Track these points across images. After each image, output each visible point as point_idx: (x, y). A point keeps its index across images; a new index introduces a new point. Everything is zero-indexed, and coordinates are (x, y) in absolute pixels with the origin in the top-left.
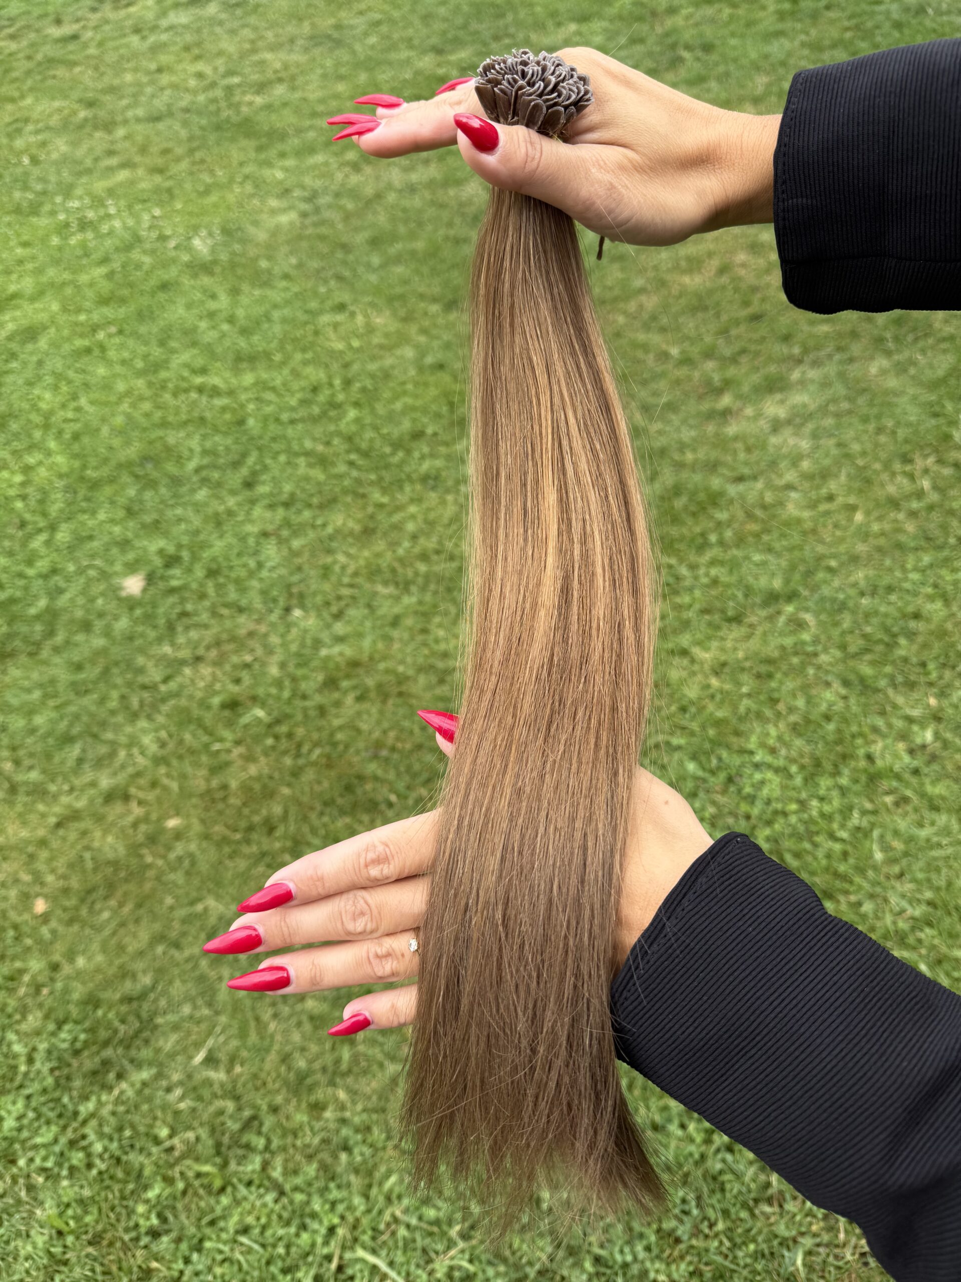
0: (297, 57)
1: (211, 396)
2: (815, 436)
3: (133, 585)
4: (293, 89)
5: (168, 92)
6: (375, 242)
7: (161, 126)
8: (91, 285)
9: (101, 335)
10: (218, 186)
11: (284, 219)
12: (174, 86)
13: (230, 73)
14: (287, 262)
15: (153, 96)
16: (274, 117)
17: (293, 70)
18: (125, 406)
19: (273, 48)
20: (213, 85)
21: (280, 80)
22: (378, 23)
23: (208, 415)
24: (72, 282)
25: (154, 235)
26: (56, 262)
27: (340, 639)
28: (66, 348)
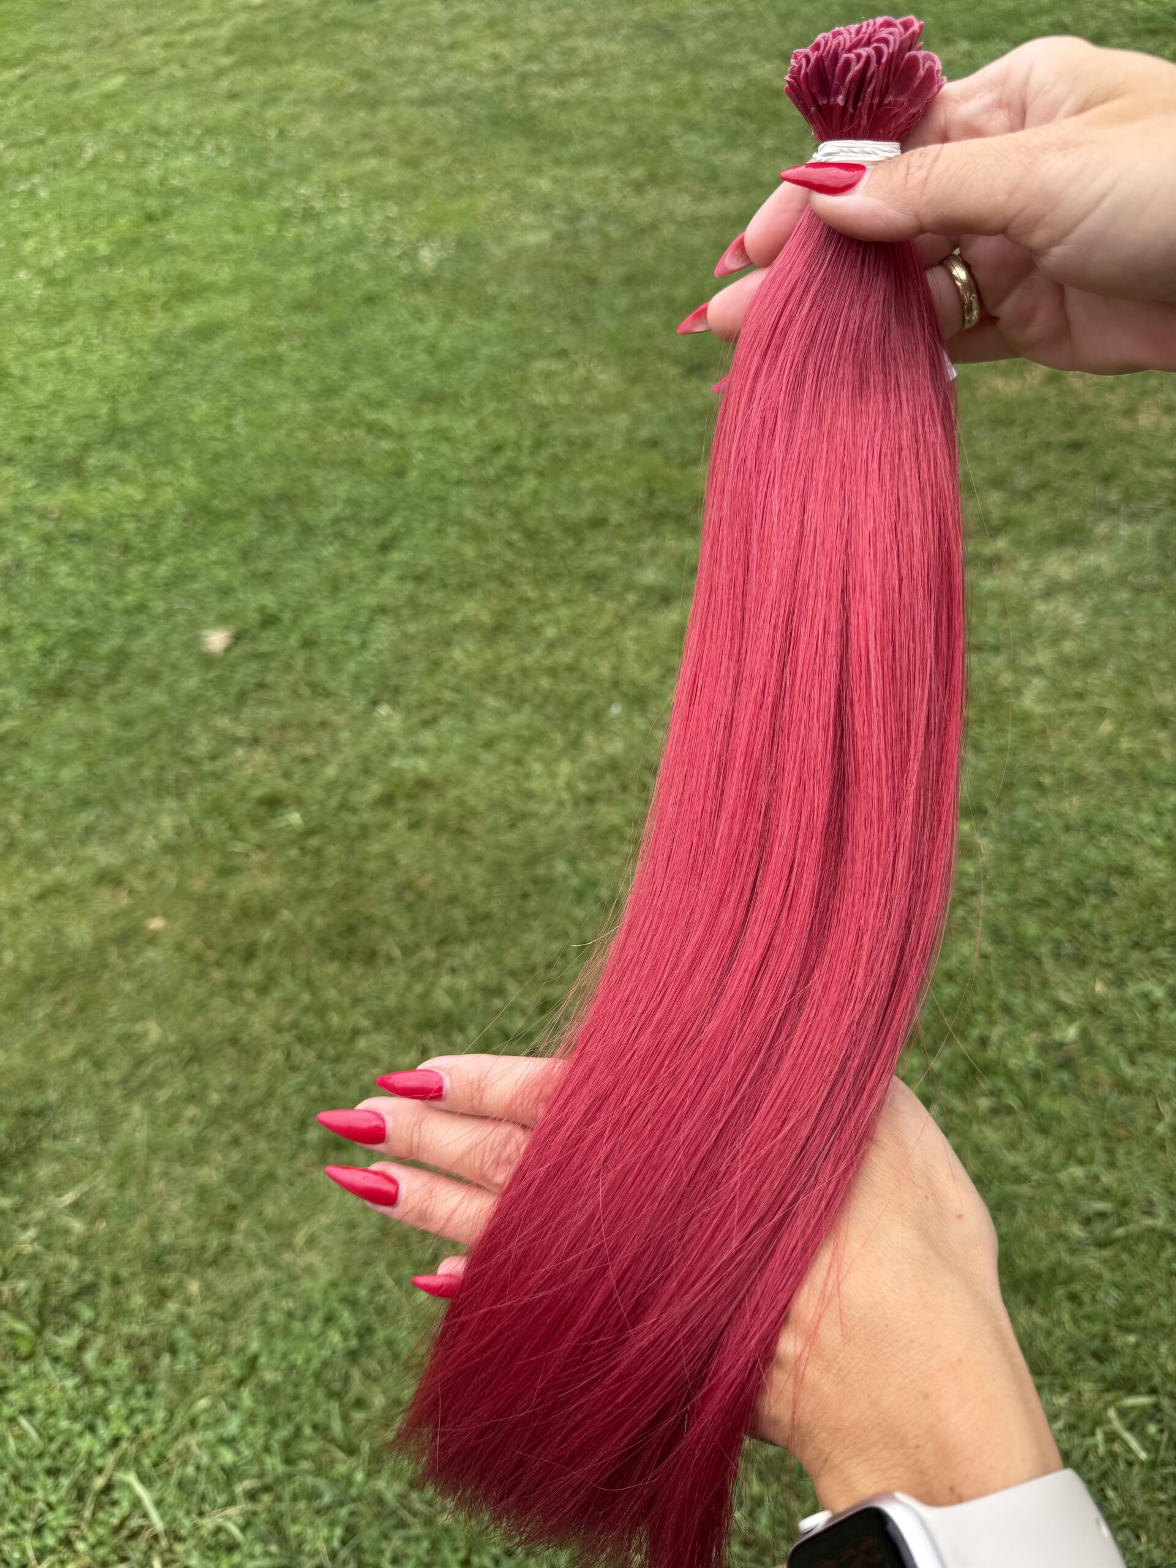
0: (615, 47)
1: (379, 438)
2: (1097, 612)
3: (217, 640)
4: (597, 85)
5: (453, 74)
6: (628, 281)
7: (432, 112)
8: (293, 286)
9: (282, 348)
10: (470, 189)
11: (533, 239)
12: (464, 67)
13: (530, 58)
14: (520, 289)
15: (437, 76)
16: (563, 117)
17: (606, 63)
18: (280, 434)
19: (591, 34)
20: (506, 70)
21: (585, 73)
22: (724, 16)
23: (368, 459)
24: (272, 280)
25: (380, 238)
26: (264, 255)
27: (419, 750)
28: (240, 355)
